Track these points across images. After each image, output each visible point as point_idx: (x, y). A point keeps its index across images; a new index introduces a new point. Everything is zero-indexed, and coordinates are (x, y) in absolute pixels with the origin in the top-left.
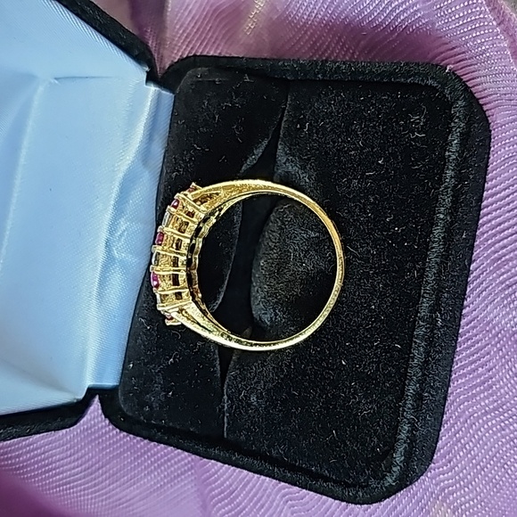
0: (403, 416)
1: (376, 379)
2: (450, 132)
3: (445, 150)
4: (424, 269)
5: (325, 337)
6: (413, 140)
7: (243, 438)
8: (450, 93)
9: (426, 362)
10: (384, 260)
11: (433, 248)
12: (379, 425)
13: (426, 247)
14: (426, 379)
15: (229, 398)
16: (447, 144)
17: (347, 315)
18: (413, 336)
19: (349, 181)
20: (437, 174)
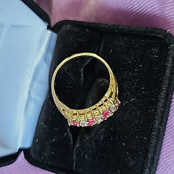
0: (146, 165)
1: (136, 151)
2: (167, 56)
3: (166, 63)
4: (156, 109)
5: (116, 134)
6: (153, 58)
7: (81, 171)
8: (168, 41)
9: (156, 145)
10: (141, 104)
11: (160, 100)
12: (136, 169)
13: (157, 100)
14: (155, 152)
15: (76, 155)
16: (167, 60)
17: (126, 125)
18: (151, 134)
19: (128, 73)
20: (162, 72)
